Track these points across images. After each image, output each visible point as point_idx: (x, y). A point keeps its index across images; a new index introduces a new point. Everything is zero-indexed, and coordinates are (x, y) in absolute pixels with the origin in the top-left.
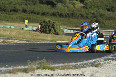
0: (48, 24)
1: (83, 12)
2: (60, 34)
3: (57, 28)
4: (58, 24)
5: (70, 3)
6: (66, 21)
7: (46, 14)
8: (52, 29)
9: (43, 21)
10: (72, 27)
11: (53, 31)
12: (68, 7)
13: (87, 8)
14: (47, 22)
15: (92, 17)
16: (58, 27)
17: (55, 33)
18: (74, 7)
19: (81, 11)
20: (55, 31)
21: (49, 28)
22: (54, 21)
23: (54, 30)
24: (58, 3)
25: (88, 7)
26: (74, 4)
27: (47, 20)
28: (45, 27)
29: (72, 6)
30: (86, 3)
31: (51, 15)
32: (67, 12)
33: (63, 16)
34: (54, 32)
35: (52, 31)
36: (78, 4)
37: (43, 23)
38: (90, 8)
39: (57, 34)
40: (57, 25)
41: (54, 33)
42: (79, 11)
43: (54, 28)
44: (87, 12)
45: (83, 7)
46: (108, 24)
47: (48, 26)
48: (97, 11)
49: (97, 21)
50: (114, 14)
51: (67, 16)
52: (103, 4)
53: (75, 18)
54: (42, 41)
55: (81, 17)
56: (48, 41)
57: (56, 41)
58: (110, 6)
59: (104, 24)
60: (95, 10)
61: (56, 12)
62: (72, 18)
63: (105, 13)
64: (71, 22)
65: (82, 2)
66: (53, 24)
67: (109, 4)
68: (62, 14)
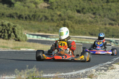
0: (7, 27)
1: (48, 13)
2: (23, 41)
3: (18, 33)
4: (20, 27)
5: (31, 2)
6: (26, 25)
7: (1, 15)
8: (13, 34)
9: (1, 24)
10: (35, 31)
11: (13, 36)
12: (28, 7)
13: (52, 9)
14: (5, 26)
15: (58, 20)
16: (20, 32)
17: (16, 39)
18: (37, 7)
19: (45, 12)
20: (16, 36)
21: (8, 33)
22: (15, 25)
23: (14, 36)
24: (16, 1)
25: (54, 8)
27: (6, 23)
28: (3, 31)
29: (34, 6)
30: (52, 3)
31: (7, 17)
32: (27, 13)
33: (22, 18)
34: (14, 37)
35: (12, 36)
36: (41, 4)
38: (56, 8)
39: (19, 40)
40: (18, 29)
41: (14, 39)
42: (42, 12)
43: (14, 32)
44: (52, 13)
45: (48, 7)
46: (79, 28)
47: (7, 30)
48: (64, 13)
49: (65, 24)
50: (85, 16)
51: (28, 18)
52: (72, 4)
53: (38, 20)
54: (3, 49)
55: (45, 19)
56: (10, 49)
57: (19, 49)
58: (80, 7)
59: (74, 29)
60: (62, 12)
61: (14, 13)
62: (34, 20)
63: (75, 15)
64: (33, 25)
65: (46, 1)
66: (14, 27)
67: (79, 4)
68: (22, 16)
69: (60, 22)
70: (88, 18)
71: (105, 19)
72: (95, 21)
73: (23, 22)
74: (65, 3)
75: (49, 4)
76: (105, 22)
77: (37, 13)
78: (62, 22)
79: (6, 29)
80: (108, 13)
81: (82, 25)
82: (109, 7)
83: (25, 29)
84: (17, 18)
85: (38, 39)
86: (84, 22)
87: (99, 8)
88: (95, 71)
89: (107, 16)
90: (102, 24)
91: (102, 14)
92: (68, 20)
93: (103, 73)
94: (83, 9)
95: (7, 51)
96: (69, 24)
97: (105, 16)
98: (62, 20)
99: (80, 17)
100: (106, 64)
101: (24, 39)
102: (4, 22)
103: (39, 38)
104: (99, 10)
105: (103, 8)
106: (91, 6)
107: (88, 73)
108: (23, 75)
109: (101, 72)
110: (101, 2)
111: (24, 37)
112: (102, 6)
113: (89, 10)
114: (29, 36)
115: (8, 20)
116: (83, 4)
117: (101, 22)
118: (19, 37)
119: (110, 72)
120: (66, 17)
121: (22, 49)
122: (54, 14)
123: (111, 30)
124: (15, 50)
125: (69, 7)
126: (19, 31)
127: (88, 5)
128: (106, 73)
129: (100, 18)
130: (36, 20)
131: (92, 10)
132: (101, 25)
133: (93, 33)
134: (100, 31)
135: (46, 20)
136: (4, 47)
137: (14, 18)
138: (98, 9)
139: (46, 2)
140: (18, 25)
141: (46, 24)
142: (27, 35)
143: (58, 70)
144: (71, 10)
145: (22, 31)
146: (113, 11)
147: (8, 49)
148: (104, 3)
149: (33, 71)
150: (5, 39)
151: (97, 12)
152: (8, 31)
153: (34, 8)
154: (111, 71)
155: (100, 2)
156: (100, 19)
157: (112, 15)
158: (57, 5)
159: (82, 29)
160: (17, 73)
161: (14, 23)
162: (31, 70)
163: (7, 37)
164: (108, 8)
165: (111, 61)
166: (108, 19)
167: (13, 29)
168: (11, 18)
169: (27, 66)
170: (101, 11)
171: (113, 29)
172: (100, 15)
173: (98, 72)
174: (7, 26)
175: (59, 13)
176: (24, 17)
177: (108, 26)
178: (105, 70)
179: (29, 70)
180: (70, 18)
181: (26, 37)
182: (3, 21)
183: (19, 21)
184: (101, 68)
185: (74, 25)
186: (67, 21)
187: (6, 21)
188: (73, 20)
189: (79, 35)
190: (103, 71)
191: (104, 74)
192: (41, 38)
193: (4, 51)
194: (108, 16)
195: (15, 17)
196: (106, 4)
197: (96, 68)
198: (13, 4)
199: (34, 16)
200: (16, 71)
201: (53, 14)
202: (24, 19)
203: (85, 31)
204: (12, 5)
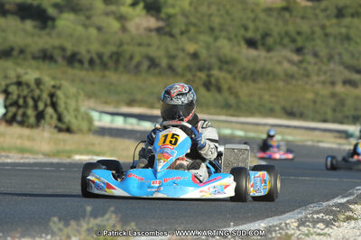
0: (32, 91)
1: (159, 48)
2: (80, 131)
3: (66, 108)
4: (72, 90)
5: (107, 14)
6: (93, 83)
7: (15, 53)
8: (50, 110)
9: (15, 80)
10: (118, 104)
11: (51, 117)
12: (99, 29)
13: (172, 35)
14: (28, 85)
15: (189, 68)
16: (72, 104)
17: (60, 125)
18: (124, 29)
19: (149, 45)
20: (60, 119)
21: (36, 107)
22: (57, 83)
23: (55, 116)
24: (61, 12)
25: (176, 31)
26: (121, 18)
27: (31, 76)
28: (21, 102)
29: (115, 25)
30: (169, 17)
31: (34, 58)
32: (96, 47)
33: (81, 62)
34: (54, 121)
35: (47, 117)
36: (137, 20)
37: (13, 89)
38: (182, 33)
39: (68, 130)
40: (67, 97)
41: (56, 127)
42: (140, 45)
43: (54, 105)
44: (172, 48)
45: (159, 30)
46: (251, 95)
47: (33, 98)
48: (208, 47)
49: (210, 83)
50: (271, 58)
51: (98, 61)
52: (233, 20)
53: (127, 70)
54: (20, 156)
55: (149, 68)
56: (41, 156)
57: (69, 157)
58: (257, 29)
59: (237, 96)
60: (201, 44)
61: (54, 48)
62: (116, 69)
63: (239, 52)
64: (111, 84)
65: (153, 12)
66: (53, 90)
67: (254, 20)
68: (79, 57)
69: (194, 76)
70: (279, 63)
71: (332, 66)
72: (302, 72)
73: (83, 74)
74: (210, 16)
75: (162, 19)
76: (331, 76)
77: (125, 47)
78: (203, 75)
79: (30, 95)
80: (340, 49)
81: (262, 85)
82: (344, 30)
83: (89, 96)
84: (64, 63)
85: (128, 127)
86: (268, 74)
87: (313, 33)
88: (296, 224)
89: (337, 58)
90: (324, 83)
91: (323, 52)
92: (221, 69)
93: (322, 232)
94: (266, 35)
95: (32, 161)
96: (222, 81)
97: (330, 58)
98: (200, 69)
99: (255, 60)
100: (331, 203)
101: (85, 126)
102: (26, 73)
103: (132, 124)
104: (313, 40)
105: (326, 35)
106: (291, 29)
107: (275, 231)
108: (75, 236)
109: (315, 230)
110: (321, 15)
111: (83, 119)
112: (323, 27)
113: (282, 39)
114: (100, 116)
115: (38, 68)
116: (265, 22)
117: (318, 75)
118: (69, 122)
119: (341, 230)
120: (213, 60)
121: (77, 158)
122: (177, 49)
123: (349, 102)
124: (55, 160)
125: (222, 30)
126: (69, 101)
127: (280, 22)
128: (331, 230)
129: (316, 64)
130: (121, 68)
131: (294, 41)
132: (318, 86)
133: (295, 110)
134: (315, 102)
135: (152, 70)
136: (22, 150)
137: (56, 62)
138: (311, 37)
139: (152, 15)
140: (65, 84)
141: (153, 80)
142: (95, 115)
143: (182, 223)
144: (230, 39)
145: (77, 101)
146: (357, 43)
147: (36, 156)
148: (328, 17)
149: (104, 223)
150: (28, 127)
151: (309, 46)
152: (36, 101)
153: (115, 33)
154: (345, 224)
155: (316, 16)
156: (316, 68)
157: (353, 56)
158: (187, 25)
159: (261, 98)
160: (55, 229)
161: (54, 78)
162: (98, 221)
163: (32, 120)
164: (340, 34)
165: (346, 196)
166: (341, 68)
167: (52, 96)
168: (47, 62)
169: (89, 209)
170: (319, 42)
171: (357, 98)
172: (316, 55)
173: (304, 229)
174: (33, 85)
175: (191, 48)
176: (86, 58)
177: (339, 88)
178: (328, 224)
179: (94, 222)
180: (225, 63)
181: (90, 121)
182: (20, 71)
183: (70, 71)
184: (315, 216)
185: (237, 84)
186: (215, 72)
187: (29, 71)
188: (235, 70)
189: (252, 114)
190: (321, 225)
191: (324, 234)
192: (138, 125)
193: (22, 161)
194: (341, 58)
195: (60, 60)
196: (334, 21)
197: (300, 216)
198: (53, 19)
199: (117, 57)
200: (55, 223)
201: (173, 52)
202: (86, 65)
203: (271, 102)
204: (50, 23)
